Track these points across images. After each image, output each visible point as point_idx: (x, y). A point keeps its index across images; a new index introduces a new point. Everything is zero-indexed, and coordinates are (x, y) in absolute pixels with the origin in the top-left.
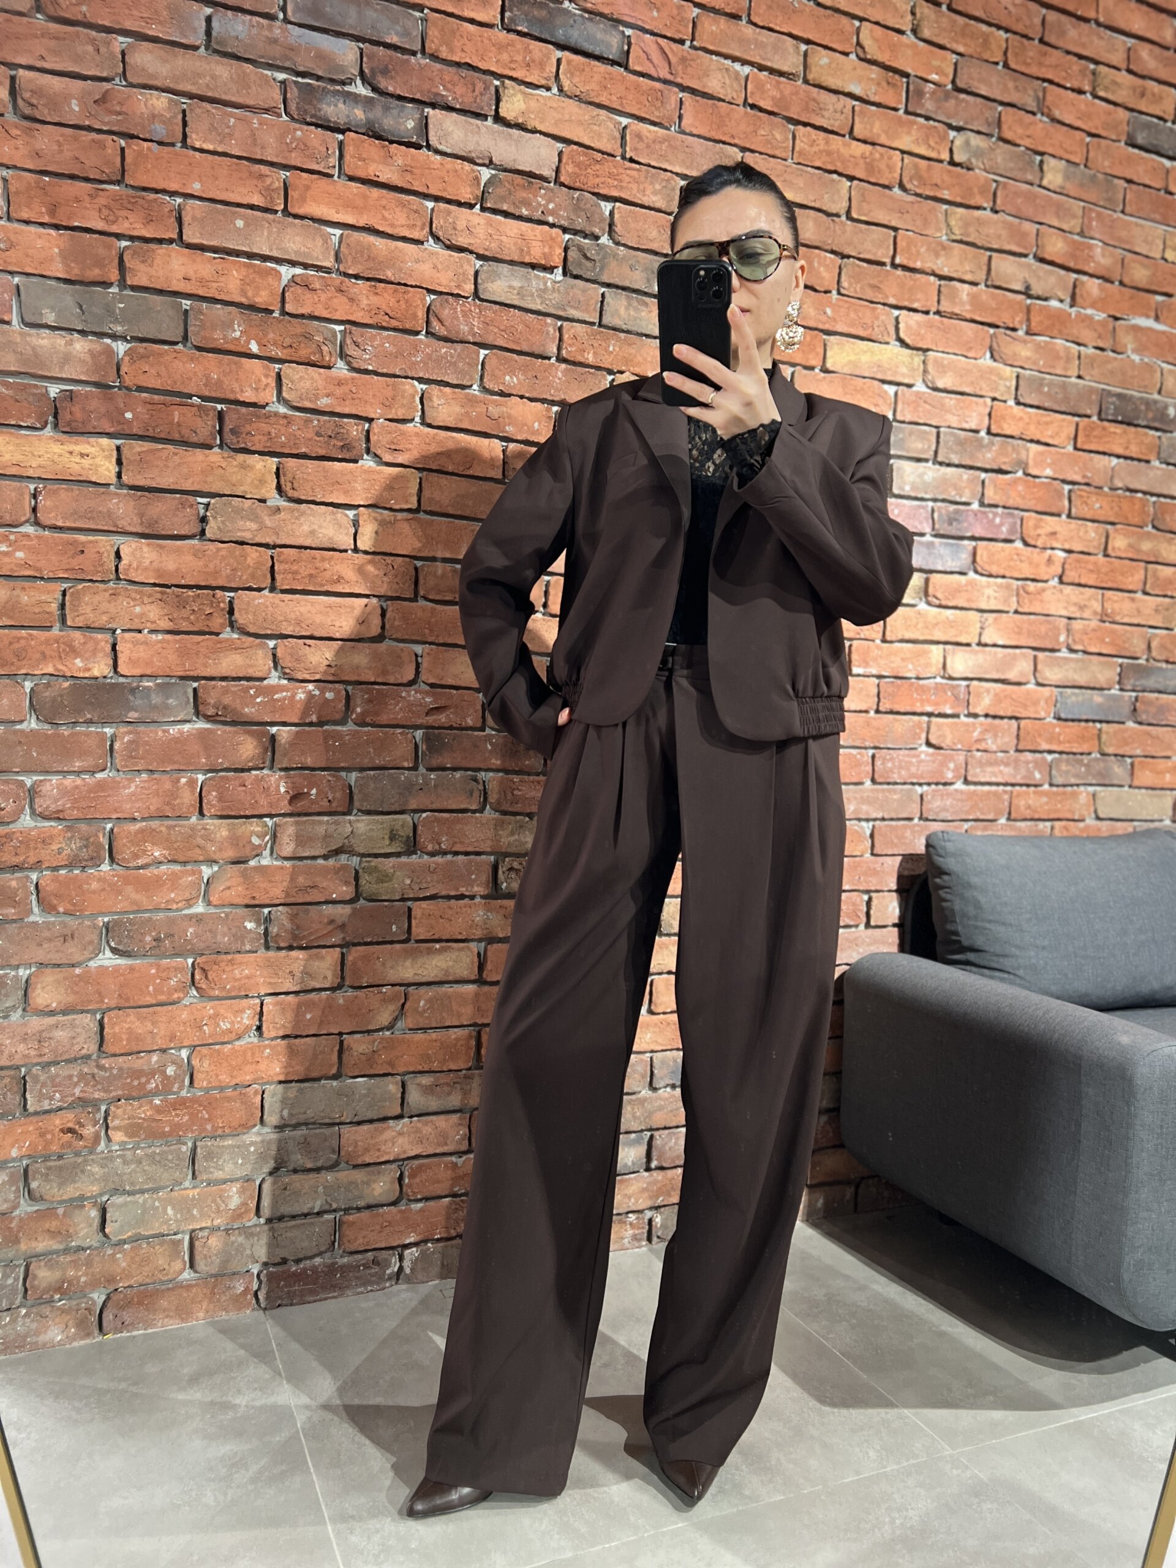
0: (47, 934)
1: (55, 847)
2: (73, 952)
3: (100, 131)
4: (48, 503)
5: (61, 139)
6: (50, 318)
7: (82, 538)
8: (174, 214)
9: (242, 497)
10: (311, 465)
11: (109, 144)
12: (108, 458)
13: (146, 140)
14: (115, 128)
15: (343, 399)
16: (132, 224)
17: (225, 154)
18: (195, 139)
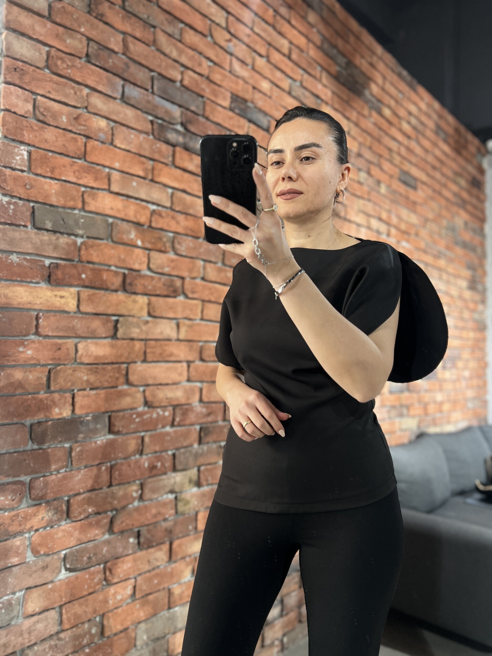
0: (34, 568)
1: (40, 517)
2: (48, 576)
3: (75, 133)
4: (45, 323)
5: (57, 135)
6: (49, 225)
7: (60, 341)
8: (107, 177)
9: (133, 316)
10: (161, 300)
11: (79, 140)
12: (73, 298)
13: (96, 140)
14: (82, 133)
15: (173, 268)
16: (89, 180)
17: (128, 151)
18: (117, 142)
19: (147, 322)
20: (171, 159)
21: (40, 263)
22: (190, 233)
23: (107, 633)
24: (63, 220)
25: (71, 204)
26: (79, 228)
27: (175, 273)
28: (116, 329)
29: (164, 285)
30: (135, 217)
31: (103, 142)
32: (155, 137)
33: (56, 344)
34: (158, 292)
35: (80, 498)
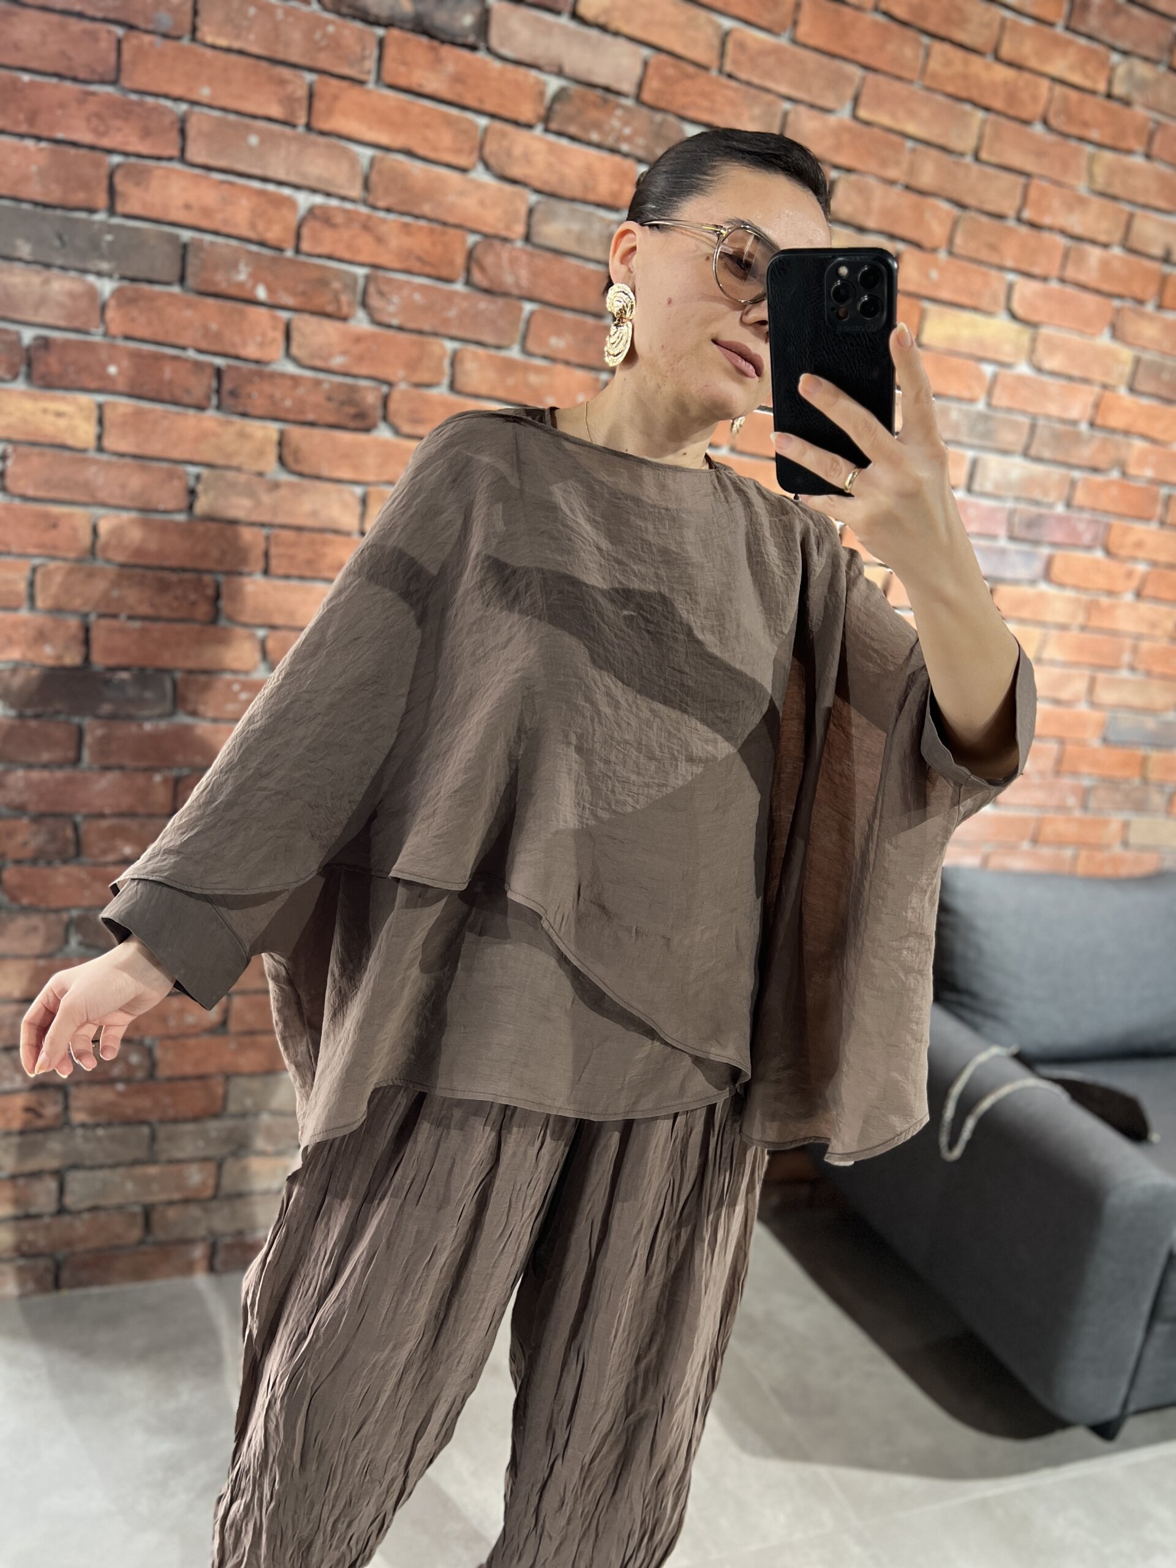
1: (20, 838)
3: (92, 19)
4: (18, 469)
5: (45, 27)
6: (25, 250)
7: (55, 509)
8: (178, 125)
9: (238, 469)
10: (318, 433)
11: (104, 35)
12: (87, 419)
13: (147, 32)
14: (112, 15)
15: (360, 359)
16: (126, 137)
17: (241, 52)
18: (208, 34)
19: (276, 486)
20: (371, 64)
21: (7, 338)
22: (416, 266)
23: (163, 1072)
24: (60, 238)
25: (80, 198)
26: (102, 257)
27: (364, 370)
28: (192, 493)
29: (329, 399)
30: (253, 226)
31: (166, 36)
32: (325, 8)
33: (46, 516)
34: (310, 417)
35: (105, 824)
